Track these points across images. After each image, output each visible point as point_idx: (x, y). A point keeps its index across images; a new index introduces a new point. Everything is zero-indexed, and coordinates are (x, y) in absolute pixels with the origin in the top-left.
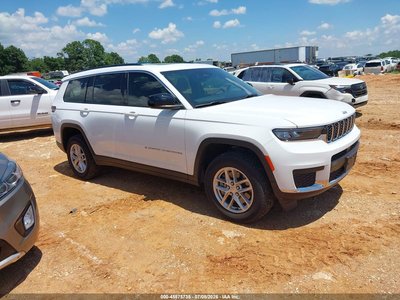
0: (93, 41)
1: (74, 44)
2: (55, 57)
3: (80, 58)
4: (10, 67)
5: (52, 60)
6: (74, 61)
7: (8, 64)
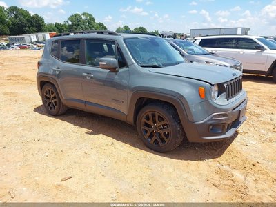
0: (88, 14)
1: (76, 15)
2: (62, 23)
3: (79, 25)
4: (35, 28)
5: (60, 25)
6: (75, 27)
7: (33, 26)
